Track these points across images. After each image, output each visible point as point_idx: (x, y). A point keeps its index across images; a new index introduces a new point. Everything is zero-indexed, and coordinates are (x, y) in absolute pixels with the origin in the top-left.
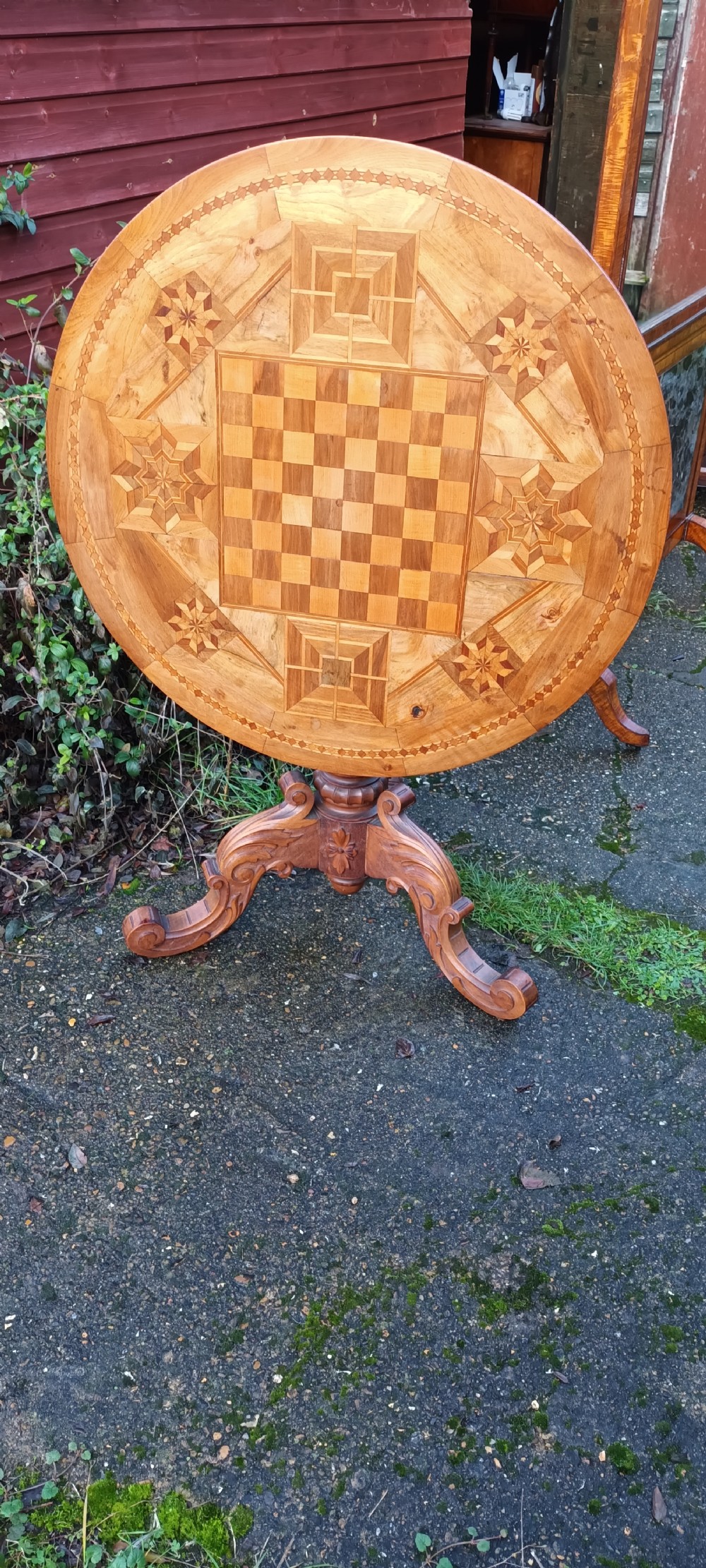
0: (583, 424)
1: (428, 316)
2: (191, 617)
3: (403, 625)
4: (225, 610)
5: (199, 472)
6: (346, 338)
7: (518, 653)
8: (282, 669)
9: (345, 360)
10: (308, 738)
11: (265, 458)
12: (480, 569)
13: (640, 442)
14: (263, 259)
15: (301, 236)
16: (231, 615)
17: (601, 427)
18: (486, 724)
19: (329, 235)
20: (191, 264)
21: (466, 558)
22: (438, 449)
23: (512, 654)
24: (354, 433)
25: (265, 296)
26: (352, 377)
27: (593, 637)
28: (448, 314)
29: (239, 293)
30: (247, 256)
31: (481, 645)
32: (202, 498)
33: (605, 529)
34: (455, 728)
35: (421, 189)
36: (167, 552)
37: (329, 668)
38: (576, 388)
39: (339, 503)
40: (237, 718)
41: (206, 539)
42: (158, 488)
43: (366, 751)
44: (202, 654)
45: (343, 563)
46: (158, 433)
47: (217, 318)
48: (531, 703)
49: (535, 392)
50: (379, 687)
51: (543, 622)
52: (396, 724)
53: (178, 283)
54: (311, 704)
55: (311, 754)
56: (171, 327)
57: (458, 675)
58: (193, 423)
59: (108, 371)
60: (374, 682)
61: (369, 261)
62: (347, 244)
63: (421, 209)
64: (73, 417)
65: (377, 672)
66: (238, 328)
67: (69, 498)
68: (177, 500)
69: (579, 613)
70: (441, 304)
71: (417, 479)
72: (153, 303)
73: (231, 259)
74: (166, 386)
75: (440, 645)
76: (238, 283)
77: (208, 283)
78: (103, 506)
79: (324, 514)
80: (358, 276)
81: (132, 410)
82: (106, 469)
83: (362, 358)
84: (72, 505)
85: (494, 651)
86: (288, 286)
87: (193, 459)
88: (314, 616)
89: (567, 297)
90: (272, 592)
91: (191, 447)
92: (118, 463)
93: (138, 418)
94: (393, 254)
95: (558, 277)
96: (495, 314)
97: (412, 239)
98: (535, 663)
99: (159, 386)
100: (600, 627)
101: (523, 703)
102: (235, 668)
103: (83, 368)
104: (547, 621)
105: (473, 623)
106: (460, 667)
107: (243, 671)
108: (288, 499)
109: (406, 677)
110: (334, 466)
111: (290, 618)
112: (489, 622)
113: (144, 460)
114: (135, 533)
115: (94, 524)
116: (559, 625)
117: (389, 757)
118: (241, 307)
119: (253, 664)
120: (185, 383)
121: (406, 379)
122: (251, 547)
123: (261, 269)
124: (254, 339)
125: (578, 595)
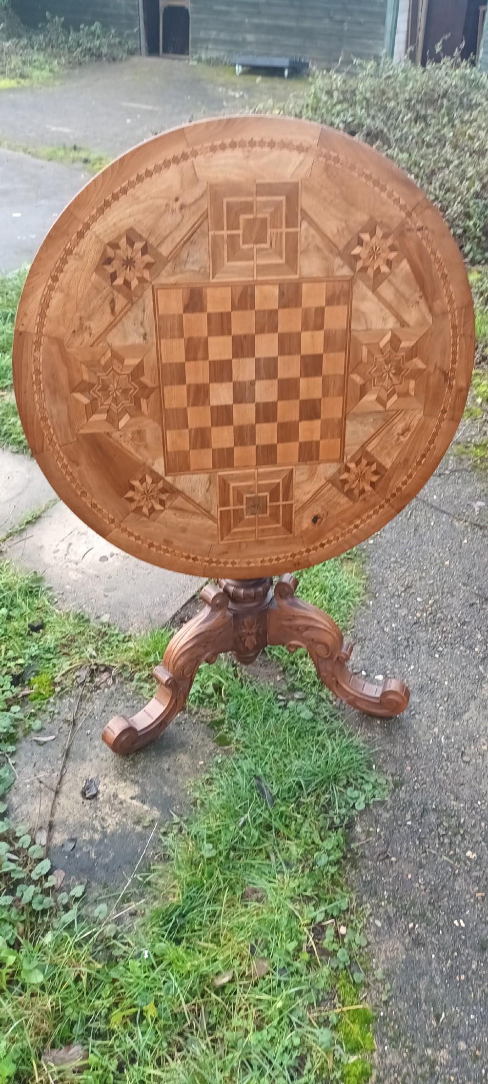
0: (418, 299)
1: (310, 239)
2: (142, 489)
3: (303, 461)
4: (169, 479)
5: (144, 379)
6: (251, 263)
7: (383, 463)
8: (216, 512)
9: (251, 279)
10: (238, 558)
11: (195, 359)
13: (455, 305)
14: (187, 212)
15: (215, 192)
16: (174, 481)
17: (430, 300)
18: (364, 517)
19: (235, 188)
20: (129, 223)
22: (322, 333)
23: (380, 465)
24: (260, 330)
25: (189, 239)
26: (257, 290)
27: (432, 442)
28: (324, 235)
29: (169, 239)
30: (173, 211)
31: (358, 463)
32: (147, 398)
33: (435, 367)
34: (344, 524)
35: (300, 149)
36: (121, 444)
37: (251, 503)
38: (412, 276)
39: (252, 383)
40: (182, 556)
41: (151, 430)
42: (111, 398)
43: (281, 556)
44: (153, 515)
45: (257, 426)
46: (109, 354)
47: (152, 261)
48: (394, 495)
49: (385, 283)
50: (288, 509)
51: (398, 439)
52: (302, 532)
53: (119, 237)
54: (239, 532)
55: (240, 569)
56: (115, 272)
57: (343, 487)
58: (137, 342)
59: (64, 314)
60: (284, 506)
61: (266, 204)
62: (250, 194)
63: (301, 164)
64: (36, 354)
65: (286, 498)
66: (169, 267)
68: (127, 403)
69: (422, 427)
70: (318, 229)
71: (308, 356)
72: (100, 255)
73: (161, 215)
74: (113, 319)
75: (327, 469)
76: (168, 232)
77: (145, 235)
78: (65, 419)
80: (258, 216)
81: (86, 341)
82: (67, 390)
83: (264, 275)
84: (38, 423)
85: (367, 465)
86: (206, 230)
87: (139, 370)
88: (238, 468)
89: (403, 214)
90: (206, 458)
91: (136, 362)
92: (76, 383)
93: (92, 346)
94: (283, 198)
95: (397, 201)
96: (356, 231)
97: (296, 185)
98: (395, 467)
99: (108, 318)
100: (435, 434)
101: (389, 496)
102: (180, 520)
103: (42, 315)
104: (401, 437)
105: (352, 448)
106: (345, 482)
107: (186, 520)
108: (213, 387)
109: (306, 498)
110: (247, 356)
111: (220, 473)
112: (363, 446)
113: (99, 377)
114: (93, 435)
115: (59, 434)
116: (410, 438)
117: (298, 557)
118: (171, 249)
119: (194, 513)
120: (129, 313)
121: (297, 287)
122: (187, 427)
123: (185, 220)
124: (182, 272)
125: (419, 415)
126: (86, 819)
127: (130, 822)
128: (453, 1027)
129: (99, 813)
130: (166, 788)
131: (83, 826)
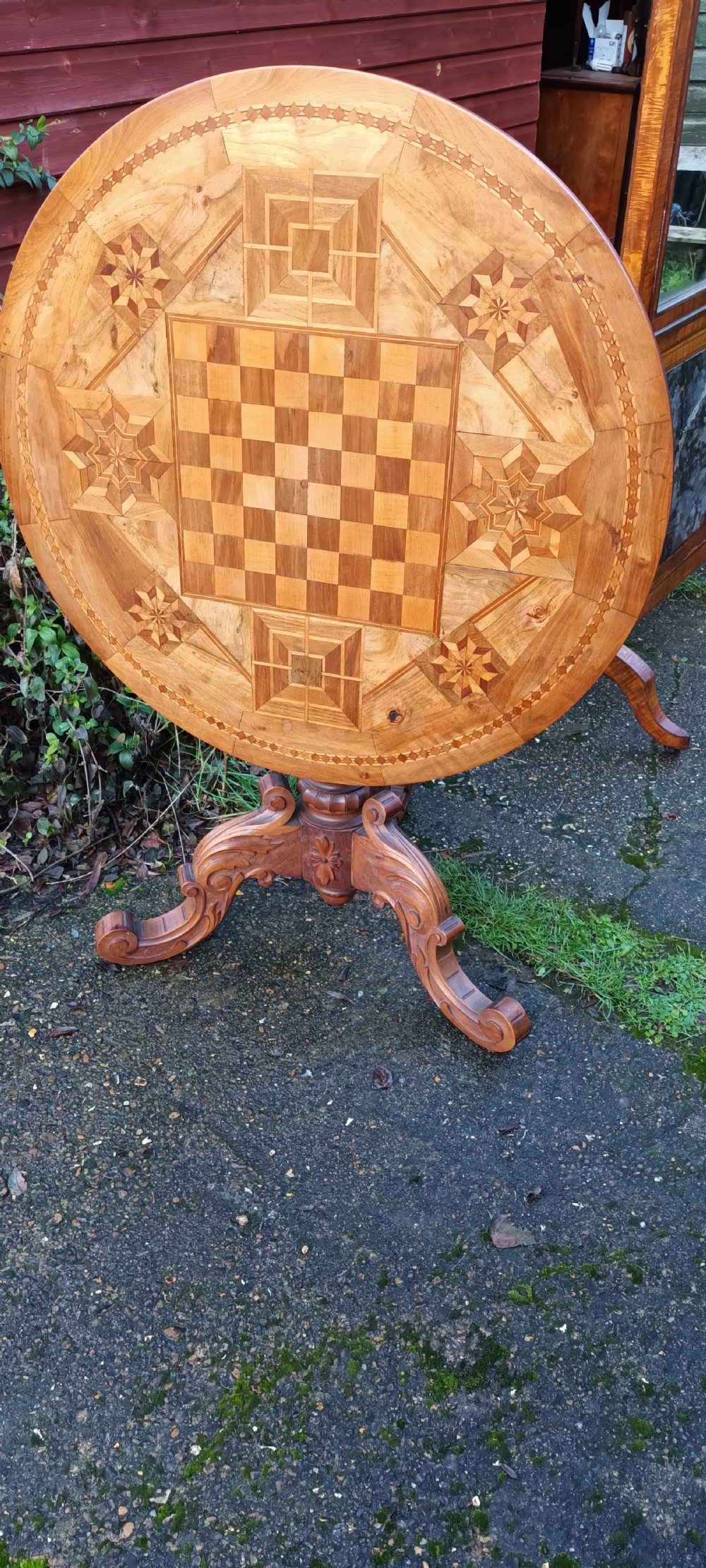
0: (571, 398)
1: (394, 274)
2: (152, 607)
3: (376, 621)
4: (187, 600)
5: (153, 448)
6: (304, 299)
7: (503, 655)
8: (250, 666)
9: (304, 325)
10: (280, 740)
11: (223, 433)
12: (457, 561)
13: (636, 419)
14: (213, 210)
15: (253, 183)
16: (194, 605)
17: (591, 402)
18: (469, 732)
19: (283, 181)
20: (134, 217)
21: (443, 548)
22: (410, 425)
23: (496, 657)
24: (317, 407)
25: (216, 251)
26: (313, 341)
27: (586, 639)
28: (417, 271)
29: (188, 248)
30: (194, 206)
31: (462, 645)
32: (159, 477)
33: (597, 517)
34: (436, 735)
35: (384, 125)
36: (124, 536)
37: (299, 666)
38: (562, 356)
39: (304, 485)
40: (204, 717)
41: (163, 521)
42: (112, 466)
43: (341, 756)
44: (165, 647)
45: (310, 551)
46: (109, 405)
47: (166, 277)
48: (518, 711)
49: (515, 360)
50: (353, 688)
51: (529, 622)
52: (373, 729)
53: (122, 237)
54: (281, 704)
55: (283, 758)
56: (117, 287)
57: (437, 678)
58: (145, 394)
59: (54, 337)
60: (347, 682)
61: (328, 209)
62: (303, 191)
63: (383, 149)
64: (21, 387)
65: (350, 671)
66: (188, 289)
67: (20, 476)
68: (132, 478)
69: (569, 613)
70: (408, 259)
71: (388, 458)
72: (97, 260)
73: (178, 210)
74: (116, 352)
75: (416, 644)
76: (187, 237)
77: (155, 238)
78: (56, 485)
79: (288, 497)
80: (316, 227)
81: (80, 380)
82: (57, 445)
83: (323, 322)
84: (23, 483)
85: (476, 652)
86: (240, 240)
87: (147, 434)
88: (281, 608)
89: (550, 250)
90: (235, 582)
91: (144, 421)
92: (69, 438)
93: (87, 388)
94: (354, 202)
95: (539, 226)
96: (469, 270)
97: (375, 184)
98: (522, 667)
99: (107, 353)
100: (593, 629)
101: (509, 710)
102: (200, 663)
103: (28, 334)
104: (534, 620)
105: (453, 620)
106: (440, 669)
107: (208, 666)
108: (248, 479)
109: (382, 678)
110: (297, 443)
111: (256, 610)
112: (470, 620)
113: (96, 434)
114: (89, 514)
115: (48, 504)
116: (548, 625)
117: (366, 764)
118: (190, 264)
119: (219, 659)
120: (135, 349)
121: (372, 346)
122: (212, 532)
123: (210, 221)
124: (205, 301)
125: (567, 592)
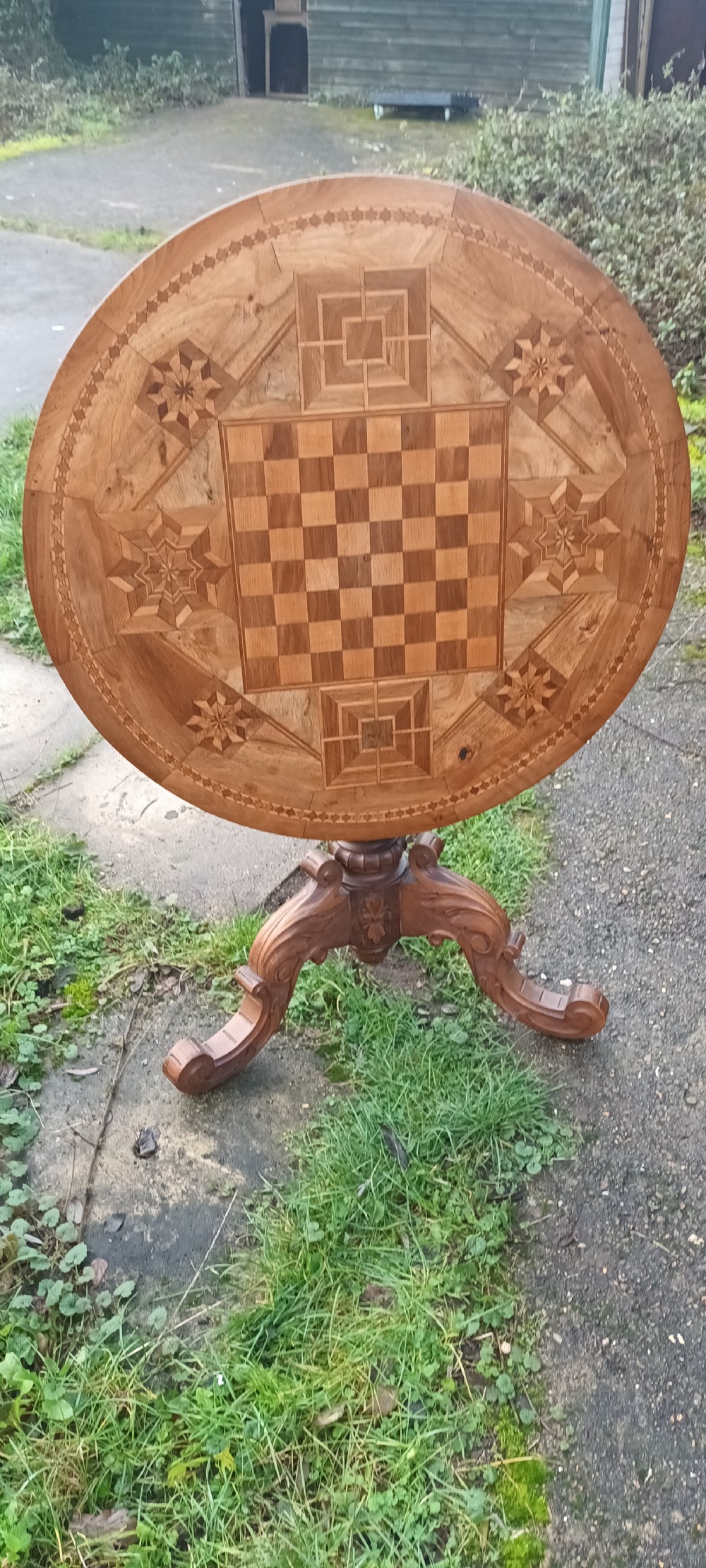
0: (605, 433)
1: (445, 350)
2: (211, 713)
3: (443, 669)
4: (250, 698)
5: (210, 555)
6: (361, 385)
7: (561, 671)
8: (319, 744)
9: (361, 409)
10: (352, 810)
11: (283, 526)
12: (516, 595)
13: (659, 440)
14: (265, 315)
15: (305, 286)
16: (258, 700)
17: (622, 433)
18: (535, 749)
19: (334, 280)
20: (183, 332)
21: (502, 590)
22: (465, 484)
23: (555, 674)
24: (376, 482)
25: (270, 354)
26: (370, 425)
27: (631, 638)
28: (464, 344)
29: (241, 355)
30: (246, 315)
31: (523, 671)
32: (216, 582)
33: (633, 530)
34: (505, 760)
35: (427, 221)
36: (179, 649)
37: (369, 731)
38: (595, 399)
39: (367, 559)
40: (272, 809)
41: (222, 627)
42: (164, 582)
43: (414, 807)
44: (228, 750)
45: (375, 620)
46: (159, 521)
47: (218, 386)
48: (577, 717)
49: (556, 411)
50: (424, 738)
51: (582, 635)
52: (445, 771)
53: (170, 354)
54: (353, 773)
55: (357, 826)
56: (166, 403)
57: (503, 707)
58: (199, 503)
59: (94, 464)
60: (417, 734)
61: (379, 302)
62: (356, 288)
63: (428, 242)
64: (56, 523)
65: (419, 724)
66: (242, 395)
67: (57, 614)
68: (187, 590)
69: (616, 618)
70: (456, 336)
71: (447, 518)
72: (143, 380)
73: (229, 321)
74: (164, 470)
75: (478, 681)
76: (239, 345)
77: (206, 350)
78: (99, 614)
79: (352, 573)
80: (368, 319)
81: (126, 502)
82: (100, 572)
83: (380, 403)
84: (61, 621)
85: (536, 674)
86: (294, 340)
87: (203, 542)
88: (349, 681)
89: (579, 311)
90: (302, 667)
91: (198, 530)
92: (114, 563)
93: (134, 509)
94: (404, 292)
95: (569, 292)
96: (511, 336)
97: (422, 272)
98: (578, 676)
99: (156, 469)
100: (636, 628)
101: (570, 719)
102: (267, 756)
103: (63, 467)
104: (586, 632)
105: (514, 649)
106: (505, 698)
107: (276, 756)
108: (310, 564)
109: (449, 722)
110: (359, 520)
111: (322, 689)
112: (530, 646)
113: (145, 554)
114: (139, 637)
115: (91, 636)
116: (598, 635)
117: (440, 807)
118: (244, 369)
119: (287, 746)
120: (187, 462)
121: (427, 419)
122: (274, 624)
123: (263, 326)
124: (260, 402)
125: (612, 601)
126: (140, 1186)
127: (201, 1190)
128: (664, 1490)
129: (158, 1178)
130: (254, 1142)
131: (134, 1196)
